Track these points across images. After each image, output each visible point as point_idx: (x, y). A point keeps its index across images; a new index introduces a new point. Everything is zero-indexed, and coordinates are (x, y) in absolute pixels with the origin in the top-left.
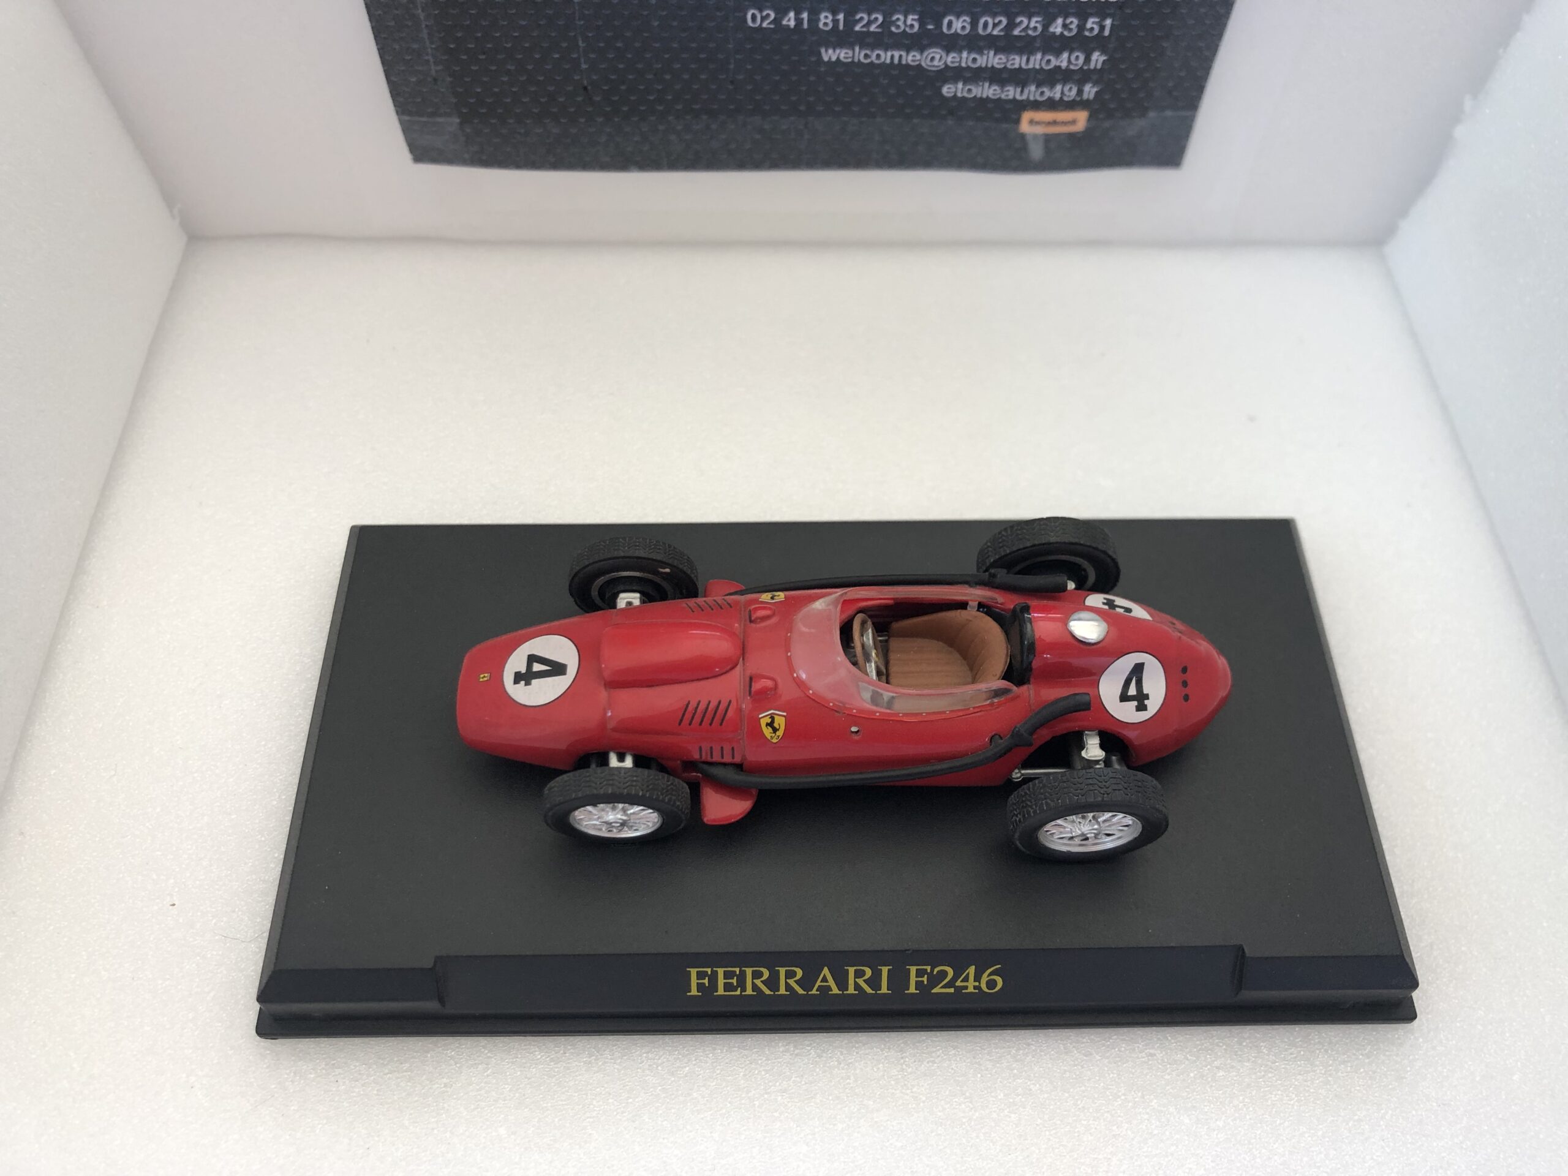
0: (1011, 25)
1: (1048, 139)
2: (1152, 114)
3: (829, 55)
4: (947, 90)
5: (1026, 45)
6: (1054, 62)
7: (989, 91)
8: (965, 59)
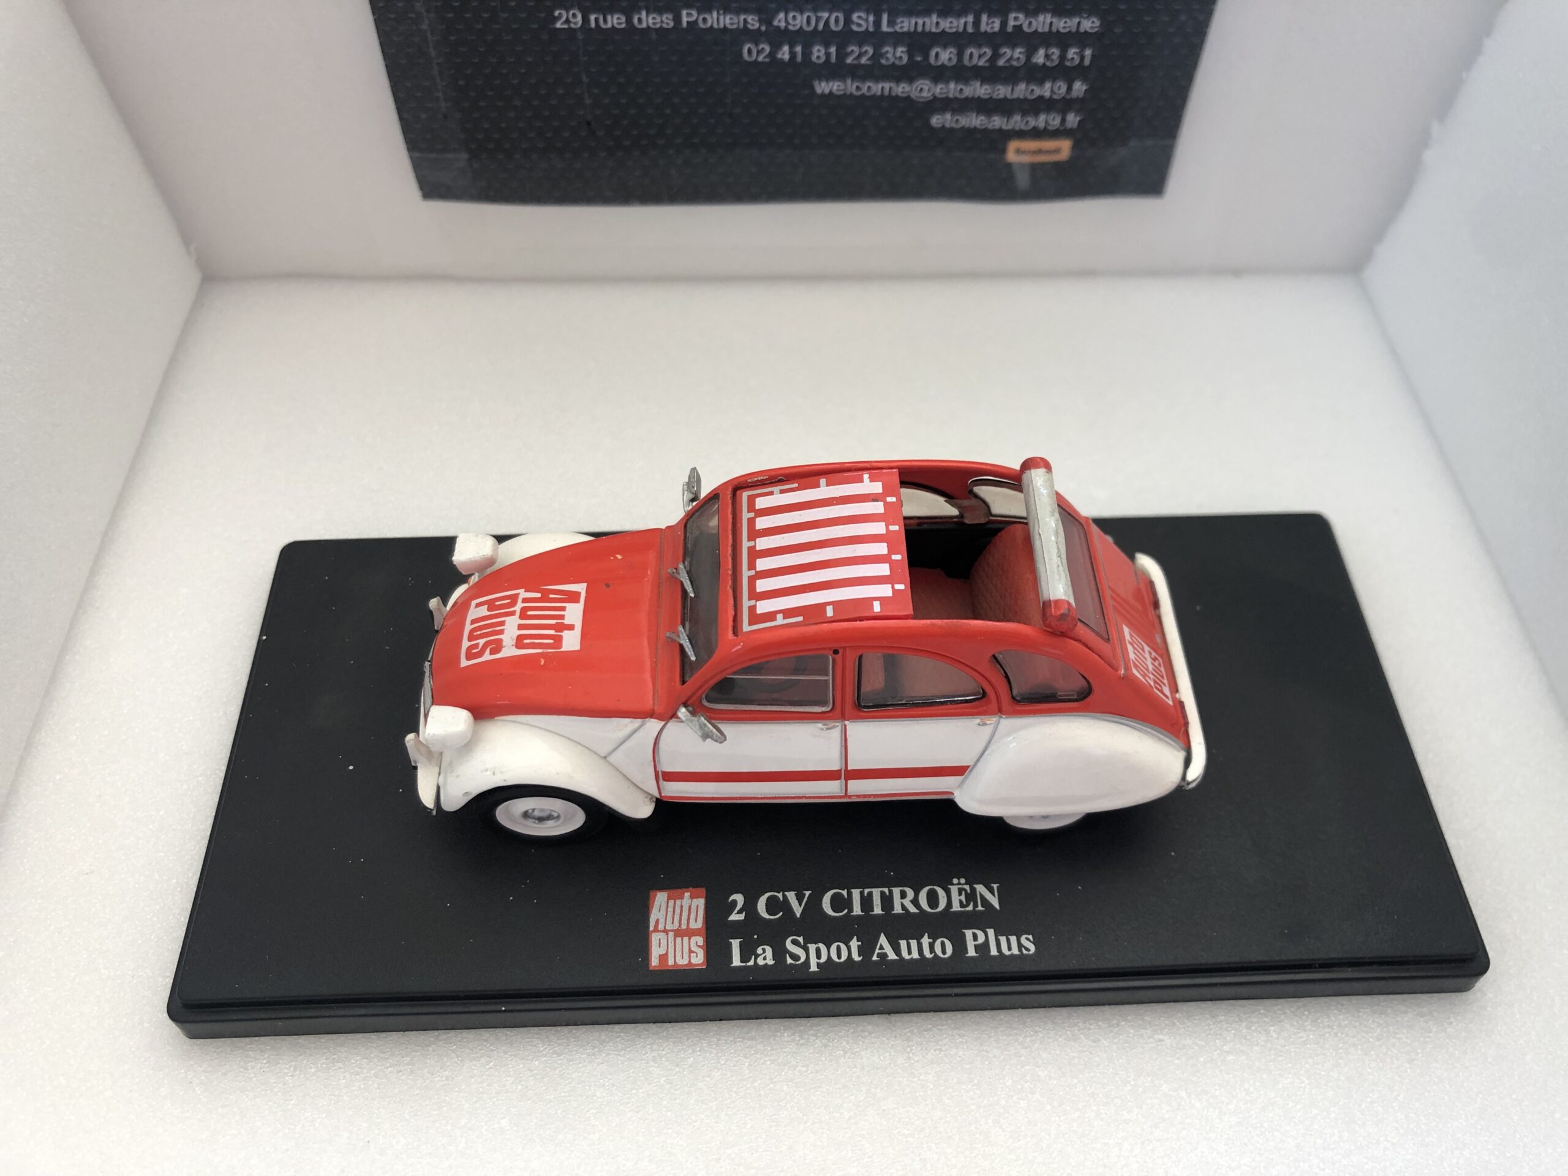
0: (996, 56)
1: (1034, 168)
2: (1133, 143)
3: (822, 87)
4: (936, 121)
5: (1010, 75)
6: (1038, 92)
7: (975, 121)
8: (952, 89)
